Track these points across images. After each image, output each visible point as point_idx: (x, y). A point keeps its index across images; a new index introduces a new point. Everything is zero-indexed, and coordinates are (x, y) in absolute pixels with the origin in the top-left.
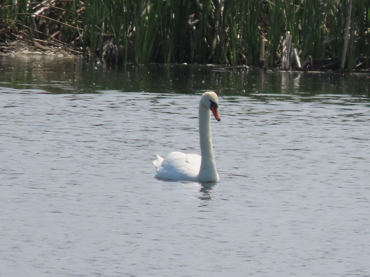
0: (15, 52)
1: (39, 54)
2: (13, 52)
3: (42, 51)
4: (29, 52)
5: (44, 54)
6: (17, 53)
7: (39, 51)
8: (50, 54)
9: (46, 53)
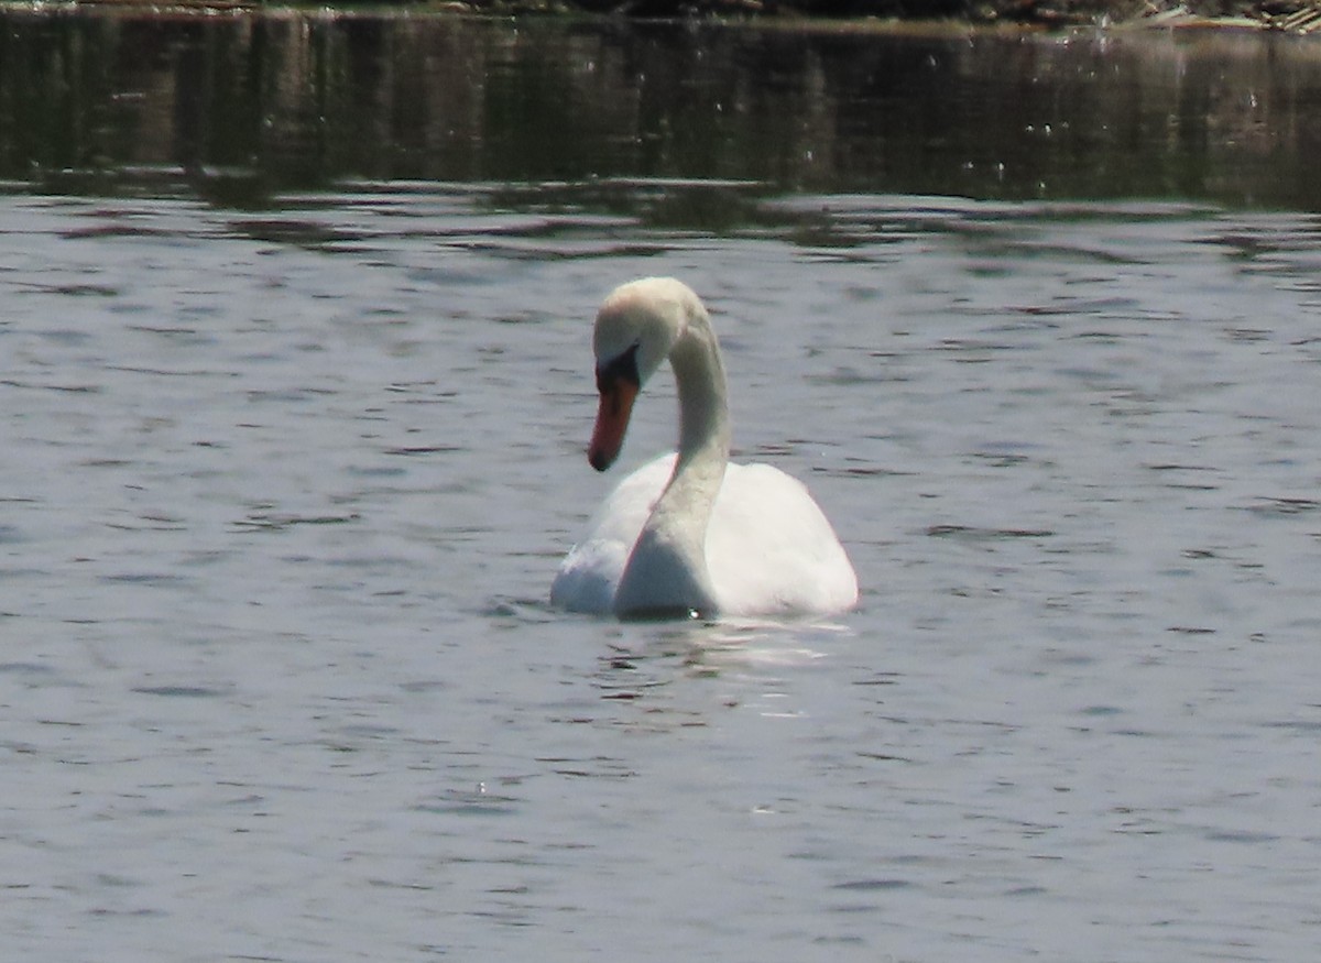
0: (1117, 20)
1: (1248, 29)
2: (1104, 24)
3: (1267, 16)
4: (1192, 19)
5: (1274, 29)
6: (1128, 25)
7: (1248, 16)
8: (1309, 26)
9: (1286, 23)
